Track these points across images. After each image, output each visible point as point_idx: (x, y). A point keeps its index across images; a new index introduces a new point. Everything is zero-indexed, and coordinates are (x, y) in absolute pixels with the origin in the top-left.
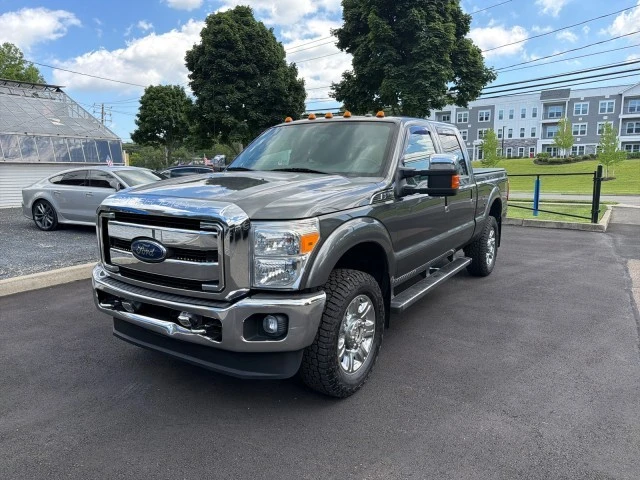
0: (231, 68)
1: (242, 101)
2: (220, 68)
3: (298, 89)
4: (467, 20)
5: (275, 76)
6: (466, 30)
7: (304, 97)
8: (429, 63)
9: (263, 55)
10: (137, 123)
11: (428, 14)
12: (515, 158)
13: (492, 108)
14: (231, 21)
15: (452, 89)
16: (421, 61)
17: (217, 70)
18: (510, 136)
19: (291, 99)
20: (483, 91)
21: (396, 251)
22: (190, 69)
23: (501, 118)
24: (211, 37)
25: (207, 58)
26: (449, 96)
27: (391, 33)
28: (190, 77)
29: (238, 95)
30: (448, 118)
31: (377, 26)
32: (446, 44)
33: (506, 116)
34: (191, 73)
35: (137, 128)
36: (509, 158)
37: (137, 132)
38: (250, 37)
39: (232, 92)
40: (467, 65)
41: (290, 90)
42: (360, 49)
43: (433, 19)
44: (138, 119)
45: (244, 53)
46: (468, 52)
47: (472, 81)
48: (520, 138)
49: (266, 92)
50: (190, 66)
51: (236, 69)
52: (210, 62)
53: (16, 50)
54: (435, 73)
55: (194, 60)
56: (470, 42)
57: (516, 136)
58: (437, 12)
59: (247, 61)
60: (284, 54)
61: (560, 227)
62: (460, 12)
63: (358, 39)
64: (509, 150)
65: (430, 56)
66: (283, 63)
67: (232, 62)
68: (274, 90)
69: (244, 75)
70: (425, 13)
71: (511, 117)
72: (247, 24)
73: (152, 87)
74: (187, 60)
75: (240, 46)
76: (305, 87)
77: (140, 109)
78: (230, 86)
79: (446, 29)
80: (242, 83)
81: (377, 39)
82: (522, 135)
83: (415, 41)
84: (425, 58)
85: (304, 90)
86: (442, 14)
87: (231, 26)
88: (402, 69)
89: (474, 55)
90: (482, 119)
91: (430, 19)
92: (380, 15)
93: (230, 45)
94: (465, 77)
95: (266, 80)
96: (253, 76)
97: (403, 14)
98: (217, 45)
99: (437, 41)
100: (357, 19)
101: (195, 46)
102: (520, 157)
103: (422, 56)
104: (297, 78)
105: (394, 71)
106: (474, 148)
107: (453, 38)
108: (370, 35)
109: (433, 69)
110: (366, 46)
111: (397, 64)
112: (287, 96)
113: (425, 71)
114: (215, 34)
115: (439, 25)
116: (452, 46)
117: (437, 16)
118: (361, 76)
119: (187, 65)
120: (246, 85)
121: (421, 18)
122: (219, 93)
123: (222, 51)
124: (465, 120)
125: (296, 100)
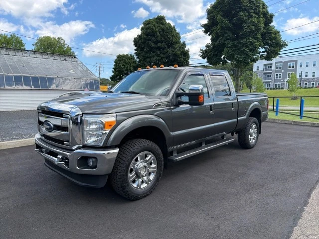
0: (153, 45)
1: (158, 60)
2: (148, 46)
3: (186, 54)
4: (271, 16)
5: (175, 48)
6: (271, 21)
7: (188, 58)
8: (249, 39)
9: (169, 38)
10: (113, 72)
11: (249, 14)
12: (309, 88)
13: (296, 61)
14: (155, 23)
15: (263, 52)
16: (244, 38)
17: (147, 47)
18: (306, 76)
19: (182, 59)
20: (281, 53)
21: (172, 132)
22: (136, 46)
23: (301, 66)
24: (145, 30)
25: (143, 40)
26: (262, 56)
27: (229, 24)
28: (135, 50)
29: (156, 58)
30: (271, 67)
31: (222, 22)
32: (258, 29)
33: (304, 66)
34: (136, 48)
35: (113, 74)
36: (306, 88)
37: (113, 76)
38: (163, 30)
39: (153, 57)
40: (271, 39)
41: (181, 55)
42: (214, 33)
43: (252, 17)
44: (113, 70)
45: (160, 38)
46: (272, 33)
47: (274, 47)
48: (312, 77)
49: (170, 56)
50: (135, 45)
51: (156, 46)
52: (144, 43)
53: (62, 40)
54: (252, 44)
55: (137, 42)
56: (273, 28)
57: (310, 76)
58: (254, 13)
59: (162, 42)
60: (180, 38)
61: (313, 125)
62: (267, 12)
63: (213, 29)
64: (306, 84)
65: (249, 36)
66: (179, 42)
67: (154, 42)
68: (174, 55)
69: (159, 48)
70: (247, 14)
71: (307, 66)
72: (162, 24)
73: (120, 55)
74: (134, 42)
75: (158, 34)
76: (189, 53)
77: (115, 65)
78: (153, 54)
79: (258, 22)
80: (158, 52)
81: (222, 28)
82: (314, 76)
83: (242, 28)
84: (247, 36)
85: (188, 54)
86: (257, 14)
87: (154, 25)
88: (235, 43)
89: (275, 34)
90: (290, 67)
91: (250, 16)
92: (224, 16)
93: (153, 34)
94: (270, 45)
95: (170, 51)
96: (163, 49)
97: (236, 15)
98: (147, 35)
99: (253, 28)
100: (213, 19)
101: (138, 35)
102: (312, 88)
103: (245, 36)
104: (186, 49)
105: (230, 44)
106: (285, 83)
107: (262, 25)
108: (219, 26)
109: (251, 42)
110: (217, 31)
111: (232, 40)
112: (180, 58)
113: (247, 43)
114: (147, 29)
115: (255, 20)
116: (262, 30)
117: (254, 15)
118: (214, 47)
119: (134, 44)
120: (160, 53)
121: (245, 16)
122: (148, 58)
123: (149, 37)
124: (280, 68)
125: (184, 59)
